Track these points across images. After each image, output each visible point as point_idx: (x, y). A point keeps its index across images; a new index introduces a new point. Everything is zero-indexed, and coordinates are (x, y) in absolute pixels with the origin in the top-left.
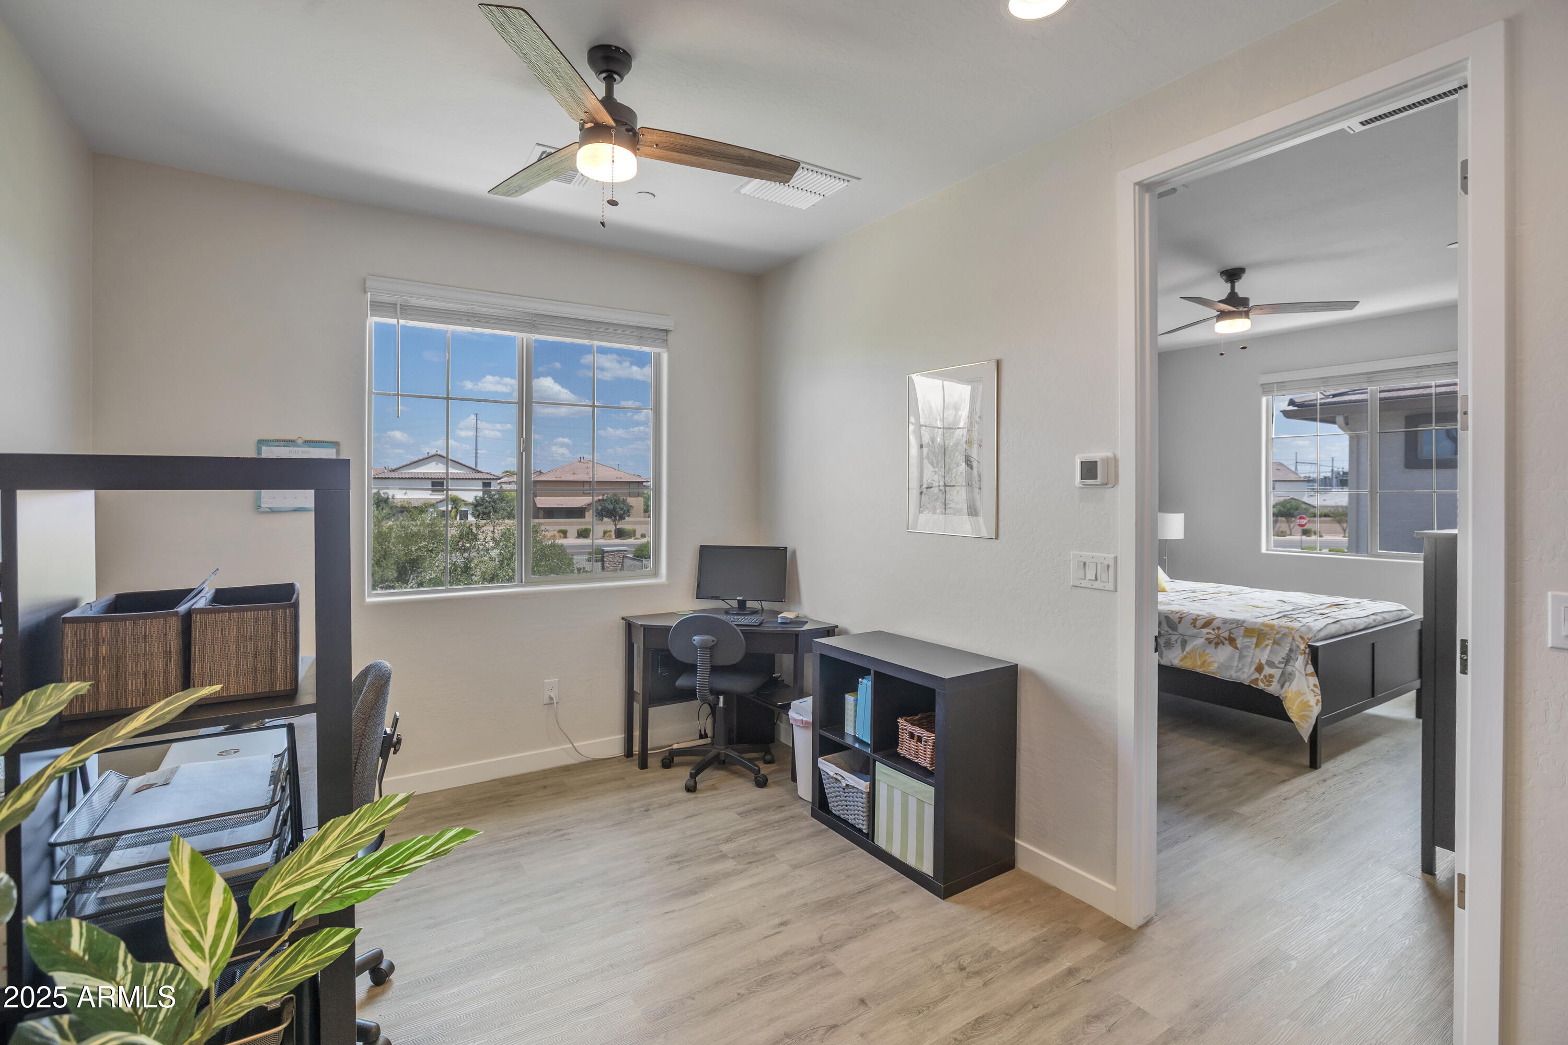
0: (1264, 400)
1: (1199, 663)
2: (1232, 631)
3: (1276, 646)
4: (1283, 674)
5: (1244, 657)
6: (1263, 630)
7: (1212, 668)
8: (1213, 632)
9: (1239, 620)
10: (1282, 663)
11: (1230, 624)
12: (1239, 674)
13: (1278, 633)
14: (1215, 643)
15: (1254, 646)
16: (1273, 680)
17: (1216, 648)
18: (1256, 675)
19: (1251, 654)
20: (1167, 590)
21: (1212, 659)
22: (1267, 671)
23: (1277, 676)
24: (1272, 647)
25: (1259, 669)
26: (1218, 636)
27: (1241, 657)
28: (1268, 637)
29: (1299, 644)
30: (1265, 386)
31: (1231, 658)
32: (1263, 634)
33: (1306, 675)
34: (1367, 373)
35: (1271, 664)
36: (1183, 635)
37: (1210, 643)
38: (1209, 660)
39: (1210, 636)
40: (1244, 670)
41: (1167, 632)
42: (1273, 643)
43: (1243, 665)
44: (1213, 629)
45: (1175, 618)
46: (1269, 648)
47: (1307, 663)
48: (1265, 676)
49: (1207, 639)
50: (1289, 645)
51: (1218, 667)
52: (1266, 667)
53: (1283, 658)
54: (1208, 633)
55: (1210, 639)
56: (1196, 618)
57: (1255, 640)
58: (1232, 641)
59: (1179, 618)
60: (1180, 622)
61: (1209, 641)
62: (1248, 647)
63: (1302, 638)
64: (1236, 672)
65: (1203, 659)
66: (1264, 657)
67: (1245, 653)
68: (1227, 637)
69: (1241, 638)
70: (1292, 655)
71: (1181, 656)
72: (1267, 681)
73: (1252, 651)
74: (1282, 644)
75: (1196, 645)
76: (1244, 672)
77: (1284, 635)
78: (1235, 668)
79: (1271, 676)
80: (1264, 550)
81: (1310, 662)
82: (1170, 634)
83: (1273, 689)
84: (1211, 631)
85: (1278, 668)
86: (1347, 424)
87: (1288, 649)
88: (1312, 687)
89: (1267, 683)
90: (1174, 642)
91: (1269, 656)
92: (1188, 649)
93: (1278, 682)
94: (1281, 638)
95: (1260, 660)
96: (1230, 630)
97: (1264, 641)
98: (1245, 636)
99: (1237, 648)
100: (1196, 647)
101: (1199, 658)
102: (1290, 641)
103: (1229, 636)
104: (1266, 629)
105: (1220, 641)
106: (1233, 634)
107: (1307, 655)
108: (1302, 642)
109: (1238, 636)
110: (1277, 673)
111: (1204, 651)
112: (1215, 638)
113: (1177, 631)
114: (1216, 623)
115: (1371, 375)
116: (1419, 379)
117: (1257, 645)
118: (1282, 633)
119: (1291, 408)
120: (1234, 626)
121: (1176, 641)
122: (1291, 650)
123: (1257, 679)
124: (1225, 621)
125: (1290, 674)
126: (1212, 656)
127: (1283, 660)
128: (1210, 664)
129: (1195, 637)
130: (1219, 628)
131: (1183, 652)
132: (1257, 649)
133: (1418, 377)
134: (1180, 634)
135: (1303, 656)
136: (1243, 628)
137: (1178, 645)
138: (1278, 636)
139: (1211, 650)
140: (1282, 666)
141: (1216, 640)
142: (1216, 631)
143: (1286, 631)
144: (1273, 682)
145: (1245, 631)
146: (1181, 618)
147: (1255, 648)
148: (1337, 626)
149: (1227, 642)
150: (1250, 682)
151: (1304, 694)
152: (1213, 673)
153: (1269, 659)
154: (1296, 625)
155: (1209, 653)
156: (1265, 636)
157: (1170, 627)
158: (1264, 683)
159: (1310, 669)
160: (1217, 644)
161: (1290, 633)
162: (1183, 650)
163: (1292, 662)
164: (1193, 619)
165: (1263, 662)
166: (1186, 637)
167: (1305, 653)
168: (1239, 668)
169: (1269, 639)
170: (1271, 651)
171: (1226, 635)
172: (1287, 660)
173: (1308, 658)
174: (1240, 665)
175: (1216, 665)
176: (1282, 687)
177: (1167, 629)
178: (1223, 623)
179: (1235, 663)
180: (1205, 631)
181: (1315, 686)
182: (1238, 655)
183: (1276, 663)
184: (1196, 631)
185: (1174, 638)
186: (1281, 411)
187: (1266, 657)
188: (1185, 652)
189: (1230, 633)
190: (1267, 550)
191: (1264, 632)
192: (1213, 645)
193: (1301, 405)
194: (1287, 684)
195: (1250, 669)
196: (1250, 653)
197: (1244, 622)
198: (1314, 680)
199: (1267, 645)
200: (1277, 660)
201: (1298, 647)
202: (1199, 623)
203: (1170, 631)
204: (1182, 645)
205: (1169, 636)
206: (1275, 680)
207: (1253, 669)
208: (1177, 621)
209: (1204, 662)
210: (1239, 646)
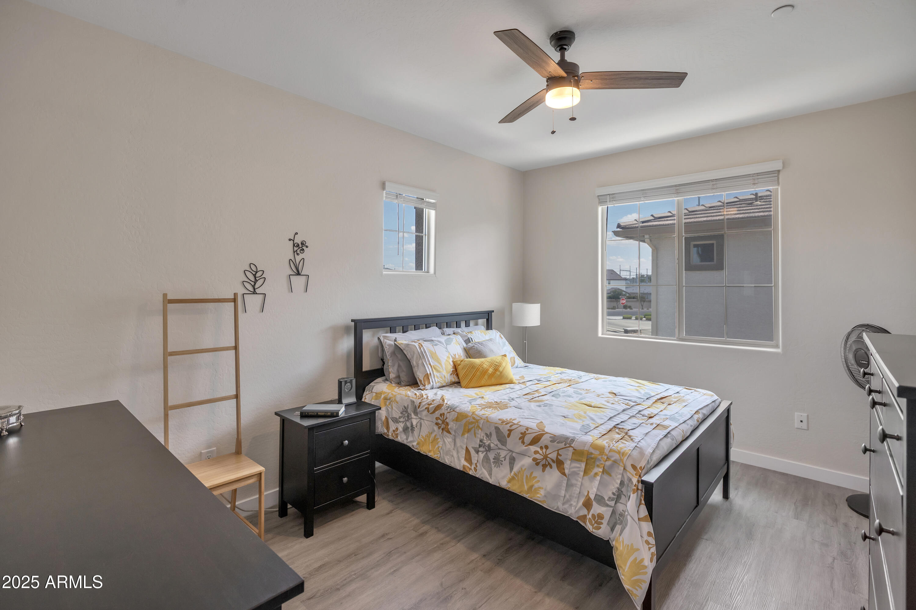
0: (600, 209)
1: (526, 488)
2: (560, 452)
3: (606, 477)
4: (613, 512)
5: (572, 485)
6: (592, 453)
7: (538, 495)
8: (541, 452)
9: (567, 438)
10: (612, 500)
11: (558, 443)
12: (566, 506)
13: (608, 459)
14: (543, 465)
15: (582, 474)
16: (603, 521)
17: (543, 471)
18: (584, 512)
19: (580, 484)
20: (515, 381)
21: (539, 484)
22: (597, 509)
23: (607, 516)
24: (601, 477)
25: (588, 505)
26: (546, 457)
27: (569, 486)
28: (598, 463)
29: (631, 476)
30: (600, 198)
31: (558, 486)
32: (591, 458)
33: (639, 519)
34: (676, 186)
35: (600, 499)
36: (511, 451)
37: (537, 464)
38: (536, 485)
39: (538, 456)
40: (572, 503)
41: (497, 445)
42: (603, 472)
43: (570, 496)
44: (541, 448)
45: (504, 429)
46: (598, 478)
47: (640, 504)
48: (593, 515)
49: (534, 460)
50: (620, 476)
51: (545, 496)
52: (594, 503)
53: (614, 494)
54: (536, 452)
55: (537, 459)
56: (525, 432)
57: (583, 465)
58: (560, 464)
59: (509, 430)
60: (509, 435)
61: (537, 462)
62: (575, 474)
63: (634, 467)
64: (563, 504)
65: (530, 484)
66: (593, 489)
67: (574, 482)
68: (555, 459)
69: (569, 462)
70: (622, 490)
71: (509, 476)
72: (596, 522)
73: (580, 480)
74: (613, 474)
75: (523, 466)
76: (571, 505)
77: (615, 462)
78: (562, 499)
79: (601, 517)
80: (600, 335)
81: (643, 502)
82: (499, 449)
83: (602, 532)
84: (539, 449)
85: (608, 506)
86: (651, 240)
87: (619, 482)
88: (646, 537)
89: (596, 525)
90: (503, 459)
91: (598, 489)
92: (516, 469)
93: (608, 524)
94: (611, 466)
95: (588, 492)
96: (558, 450)
97: (593, 468)
98: (573, 460)
99: (564, 474)
100: (523, 469)
101: (526, 482)
102: (621, 472)
103: (557, 457)
104: (596, 453)
105: (547, 463)
106: (561, 455)
107: (639, 492)
108: (634, 473)
109: (566, 459)
110: (606, 512)
111: (532, 473)
112: (543, 459)
113: (506, 446)
114: (545, 440)
115: (678, 188)
116: (714, 191)
117: (586, 472)
118: (613, 459)
119: (619, 229)
120: (562, 445)
121: (505, 457)
122: (622, 483)
123: (585, 516)
124: (555, 439)
125: (621, 515)
126: (539, 481)
127: (612, 496)
128: (537, 490)
129: (523, 454)
130: (547, 447)
131: (511, 472)
132: (586, 478)
133: (714, 189)
134: (509, 450)
135: (636, 494)
136: (571, 449)
137: (506, 463)
138: (608, 463)
139: (538, 472)
140: (612, 503)
141: (544, 462)
142: (544, 450)
143: (616, 457)
144: (602, 523)
145: (573, 453)
146: (510, 431)
147: (583, 476)
148: (668, 440)
149: (554, 465)
150: (577, 518)
151: (638, 550)
152: (540, 501)
153: (599, 493)
154: (627, 446)
155: (536, 477)
156: (594, 462)
157: (499, 440)
158: (592, 525)
159: (644, 511)
160: (544, 466)
161: (621, 460)
162: (511, 469)
163: (623, 499)
164: (522, 433)
165: (592, 497)
166: (514, 455)
167: (638, 489)
168: (566, 499)
169: (598, 466)
170: (600, 482)
171: (553, 456)
172: (618, 496)
173: (641, 495)
174: (567, 496)
175: (542, 492)
176: (612, 529)
177: (497, 442)
178: (551, 441)
179: (563, 493)
180: (533, 448)
181: (649, 534)
182: (565, 482)
183: (606, 498)
184: (524, 448)
185: (503, 454)
186: (612, 232)
187: (595, 490)
188: (513, 473)
189: (558, 454)
190: (602, 334)
191: (593, 456)
192: (540, 467)
193: (624, 228)
194: (618, 528)
195: (578, 502)
196: (578, 481)
197: (573, 440)
198: (647, 527)
199: (596, 474)
200: (608, 494)
201: (630, 480)
202: (528, 439)
203: (500, 446)
204: (510, 463)
205: (499, 451)
206: (605, 521)
207: (581, 503)
208: (506, 433)
209: (532, 486)
210: (567, 471)
